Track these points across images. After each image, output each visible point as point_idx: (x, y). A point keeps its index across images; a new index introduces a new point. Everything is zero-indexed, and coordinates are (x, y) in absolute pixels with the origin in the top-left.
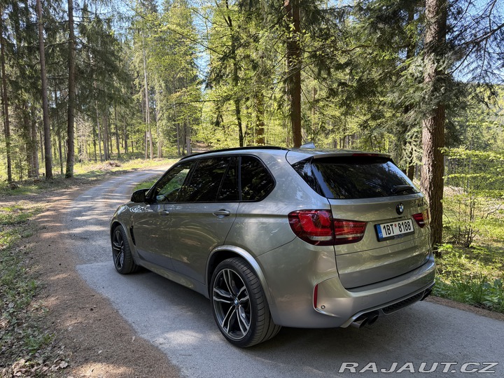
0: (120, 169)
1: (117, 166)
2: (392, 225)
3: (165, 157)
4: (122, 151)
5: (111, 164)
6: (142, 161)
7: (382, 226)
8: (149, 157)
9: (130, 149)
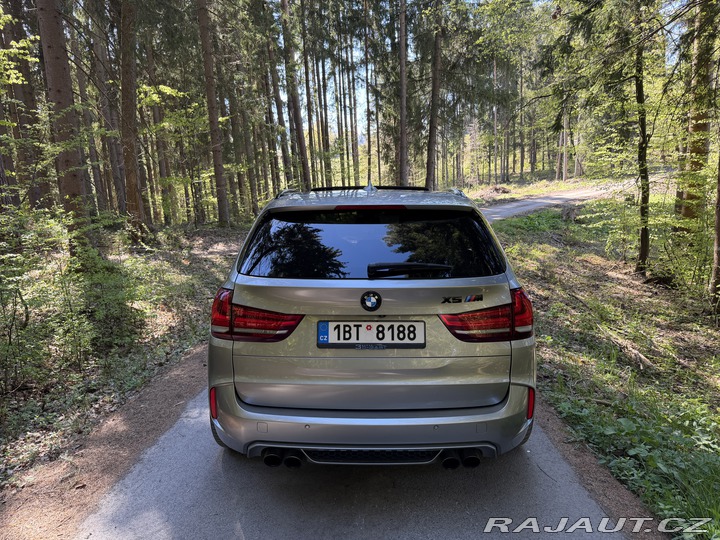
0: (507, 196)
1: (504, 192)
2: (358, 326)
3: (587, 176)
4: (527, 168)
5: (497, 190)
6: (548, 183)
7: (332, 325)
8: (560, 177)
9: (540, 166)
